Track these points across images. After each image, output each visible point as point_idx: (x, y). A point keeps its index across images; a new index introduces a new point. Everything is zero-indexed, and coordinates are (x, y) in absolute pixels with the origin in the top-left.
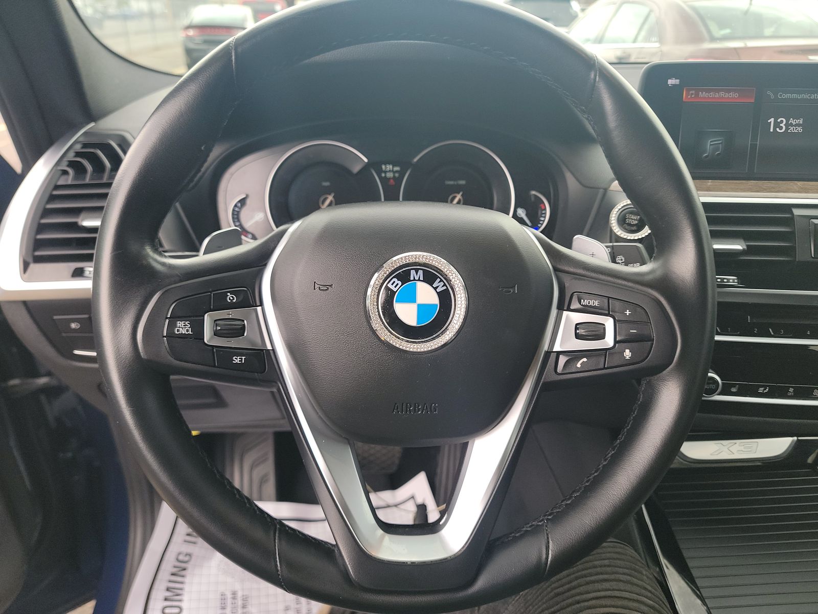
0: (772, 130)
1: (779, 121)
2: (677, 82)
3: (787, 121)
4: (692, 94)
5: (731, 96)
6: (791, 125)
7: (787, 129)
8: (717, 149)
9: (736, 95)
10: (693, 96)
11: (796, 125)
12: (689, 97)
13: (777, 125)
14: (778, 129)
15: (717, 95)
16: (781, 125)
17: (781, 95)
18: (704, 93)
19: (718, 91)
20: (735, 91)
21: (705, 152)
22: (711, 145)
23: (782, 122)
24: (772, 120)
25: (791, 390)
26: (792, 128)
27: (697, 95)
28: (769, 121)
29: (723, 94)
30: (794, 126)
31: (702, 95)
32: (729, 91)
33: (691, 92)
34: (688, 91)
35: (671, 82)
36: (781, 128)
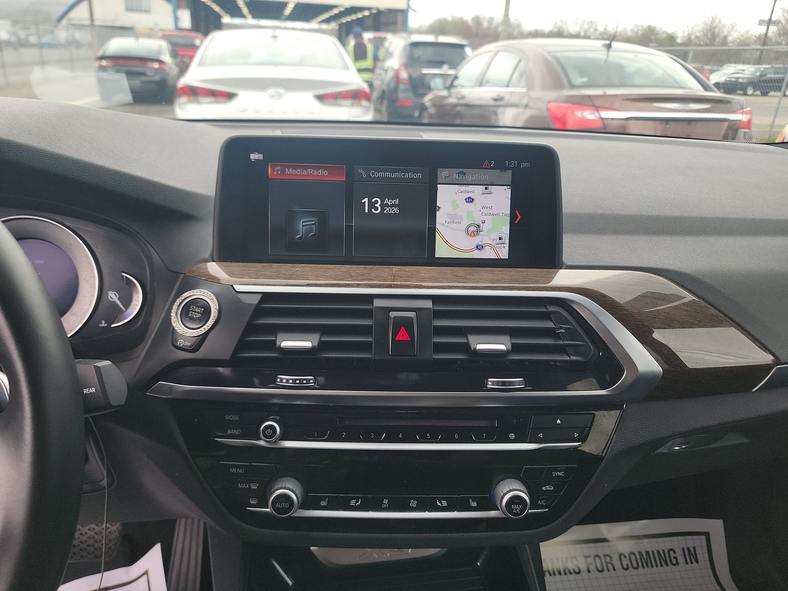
0: (366, 211)
1: (373, 201)
2: (260, 156)
3: (382, 201)
4: (278, 170)
5: (321, 174)
6: (387, 205)
7: (383, 210)
8: (311, 230)
9: (326, 173)
10: (279, 173)
11: (392, 206)
12: (275, 173)
13: (372, 205)
14: (373, 210)
15: (305, 173)
16: (376, 205)
17: (373, 174)
18: (291, 169)
19: (306, 168)
20: (324, 168)
21: (298, 233)
22: (303, 226)
23: (376, 202)
24: (366, 200)
25: (386, 501)
26: (388, 209)
27: (283, 172)
28: (363, 201)
29: (311, 171)
30: (389, 206)
31: (289, 171)
32: (317, 168)
33: (276, 168)
34: (273, 167)
35: (254, 156)
36: (376, 209)
